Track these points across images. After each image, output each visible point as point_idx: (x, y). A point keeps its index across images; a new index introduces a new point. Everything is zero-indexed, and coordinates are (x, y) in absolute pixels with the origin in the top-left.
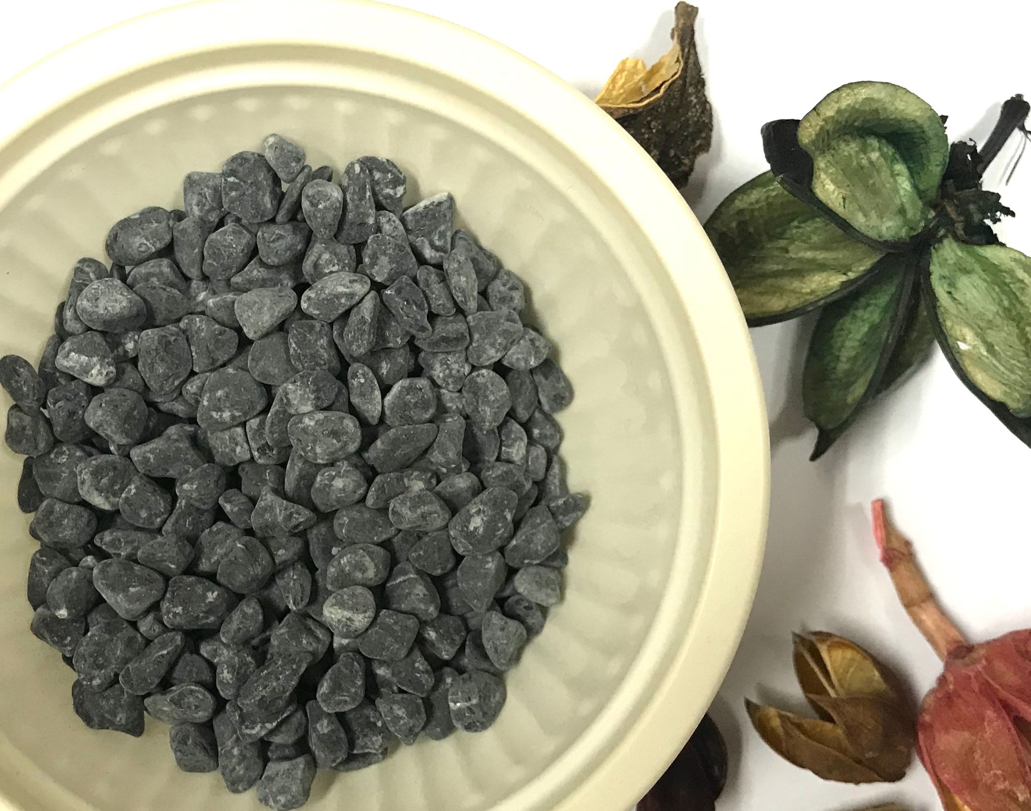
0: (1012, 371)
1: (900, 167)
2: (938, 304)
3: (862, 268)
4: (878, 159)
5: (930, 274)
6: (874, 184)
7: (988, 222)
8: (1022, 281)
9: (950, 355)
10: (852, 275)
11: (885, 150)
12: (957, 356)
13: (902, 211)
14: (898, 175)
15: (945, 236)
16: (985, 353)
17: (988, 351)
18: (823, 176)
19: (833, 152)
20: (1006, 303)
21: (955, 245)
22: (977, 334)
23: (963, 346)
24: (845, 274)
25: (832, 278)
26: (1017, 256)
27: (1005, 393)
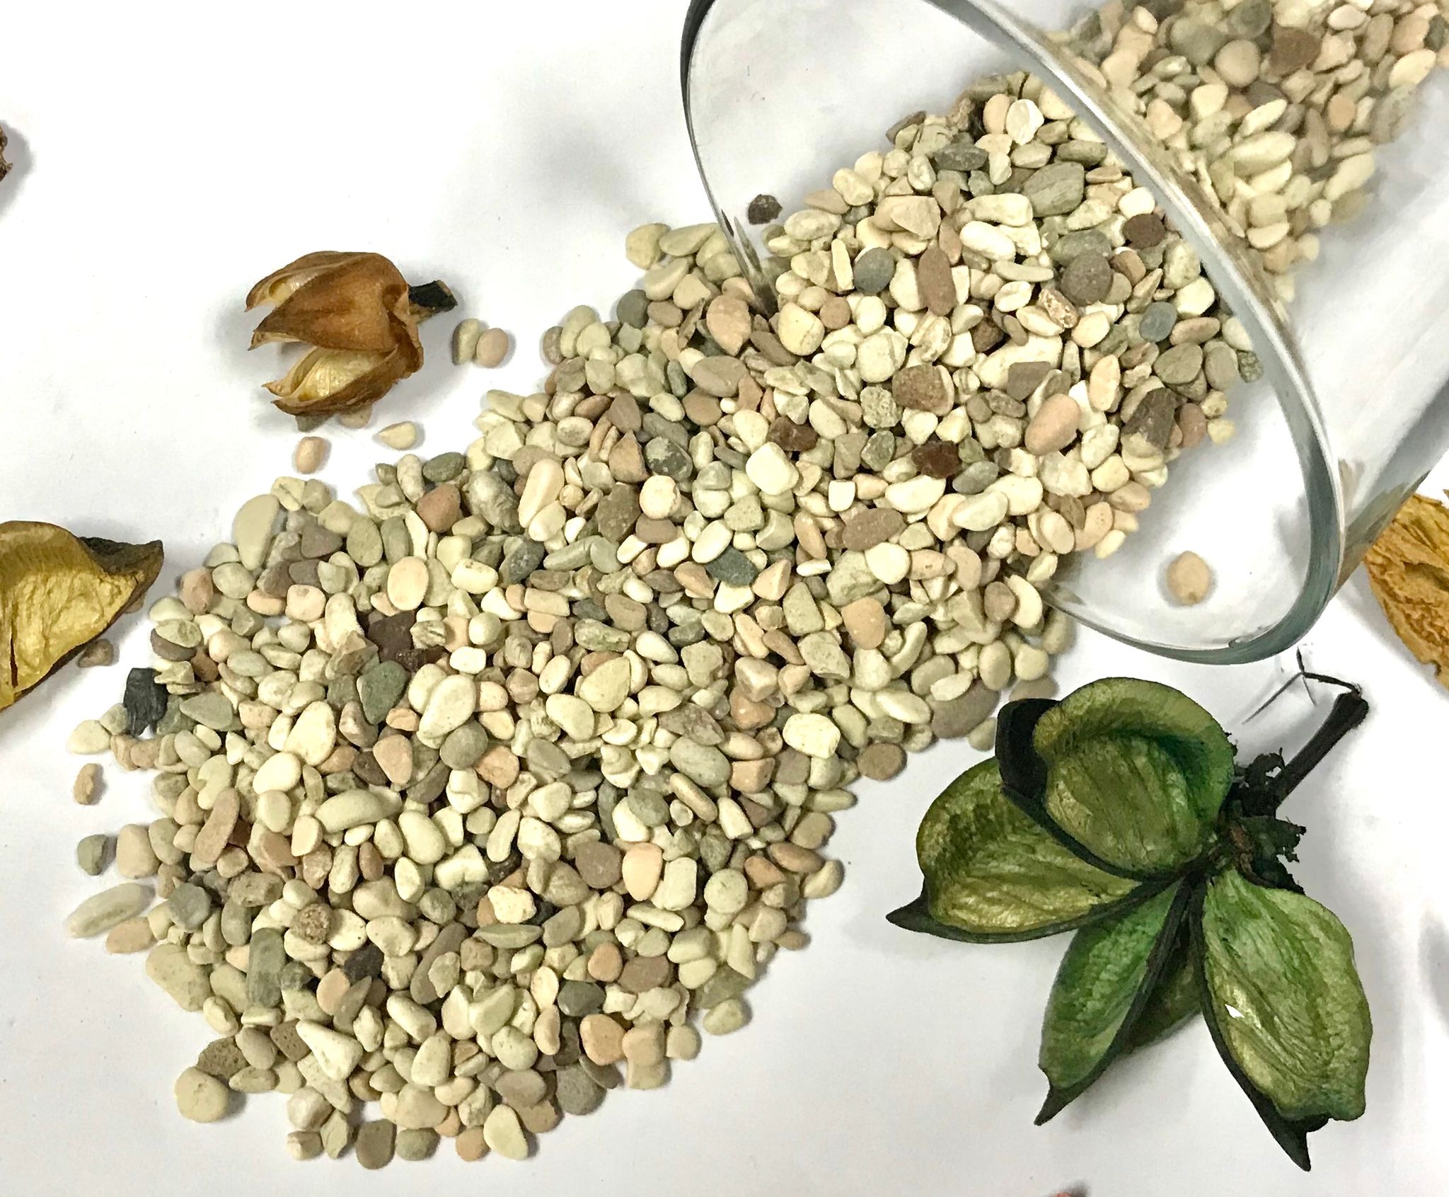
0: (1292, 1055)
1: (1174, 777)
2: (1207, 954)
3: (1120, 892)
4: (1144, 766)
5: (1202, 914)
6: (1134, 798)
7: (1282, 859)
8: (1317, 940)
9: (1213, 1024)
10: (1105, 899)
11: (1156, 754)
12: (1222, 1026)
13: (1172, 832)
14: (1172, 786)
15: (1228, 867)
16: (1259, 1026)
17: (1263, 1025)
18: (1062, 786)
19: (1082, 755)
20: (1296, 963)
21: (1239, 881)
22: (1252, 1000)
23: (1234, 1012)
24: (1098, 896)
25: (1083, 898)
26: (1315, 908)
27: (1275, 1081)
